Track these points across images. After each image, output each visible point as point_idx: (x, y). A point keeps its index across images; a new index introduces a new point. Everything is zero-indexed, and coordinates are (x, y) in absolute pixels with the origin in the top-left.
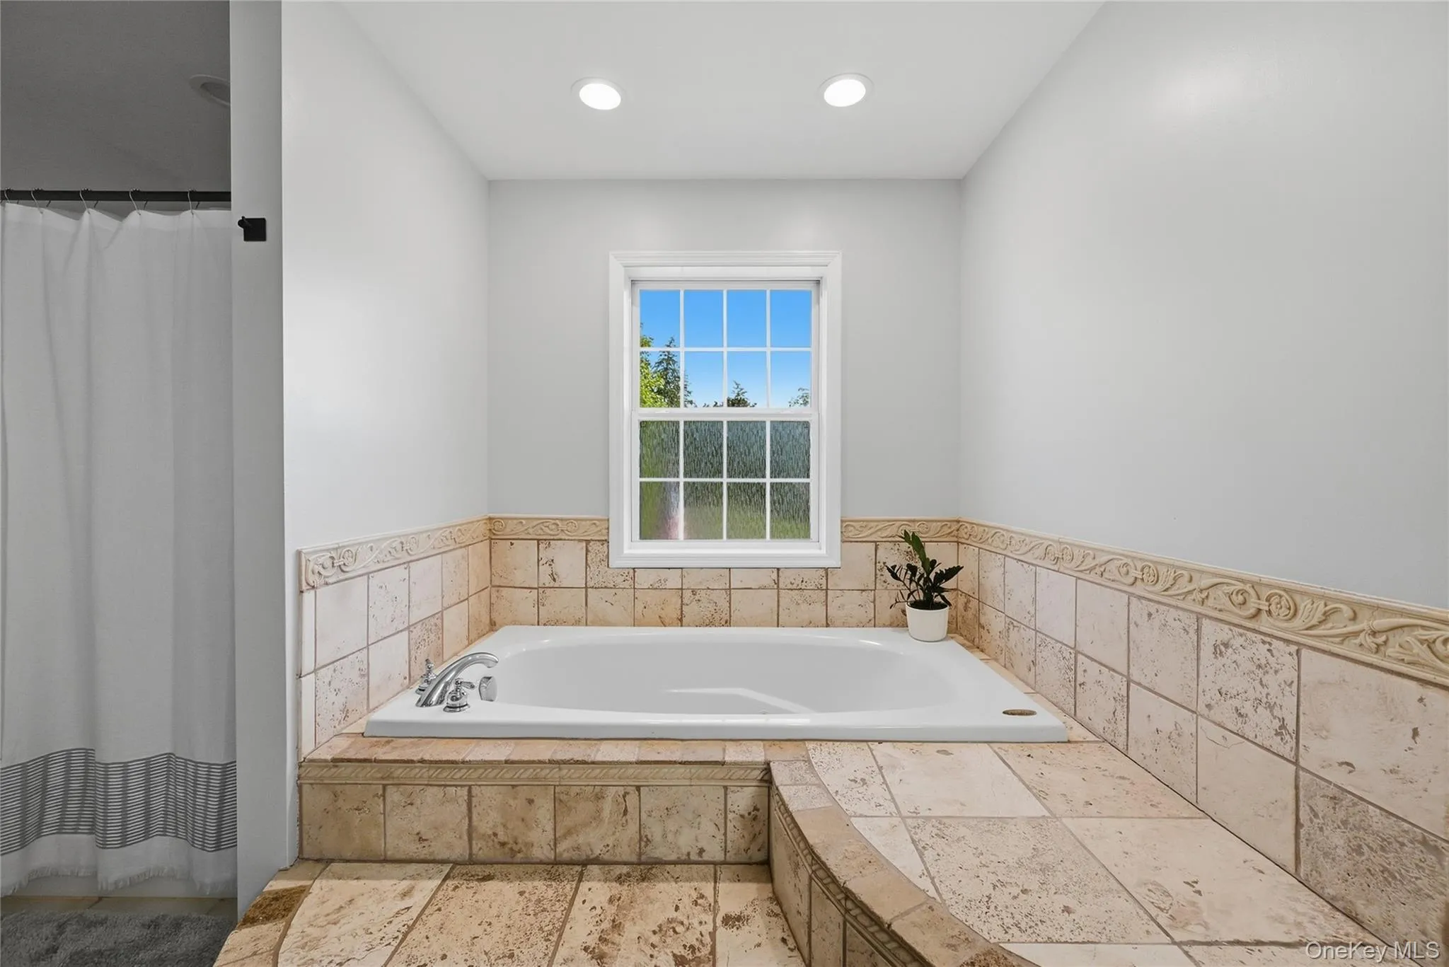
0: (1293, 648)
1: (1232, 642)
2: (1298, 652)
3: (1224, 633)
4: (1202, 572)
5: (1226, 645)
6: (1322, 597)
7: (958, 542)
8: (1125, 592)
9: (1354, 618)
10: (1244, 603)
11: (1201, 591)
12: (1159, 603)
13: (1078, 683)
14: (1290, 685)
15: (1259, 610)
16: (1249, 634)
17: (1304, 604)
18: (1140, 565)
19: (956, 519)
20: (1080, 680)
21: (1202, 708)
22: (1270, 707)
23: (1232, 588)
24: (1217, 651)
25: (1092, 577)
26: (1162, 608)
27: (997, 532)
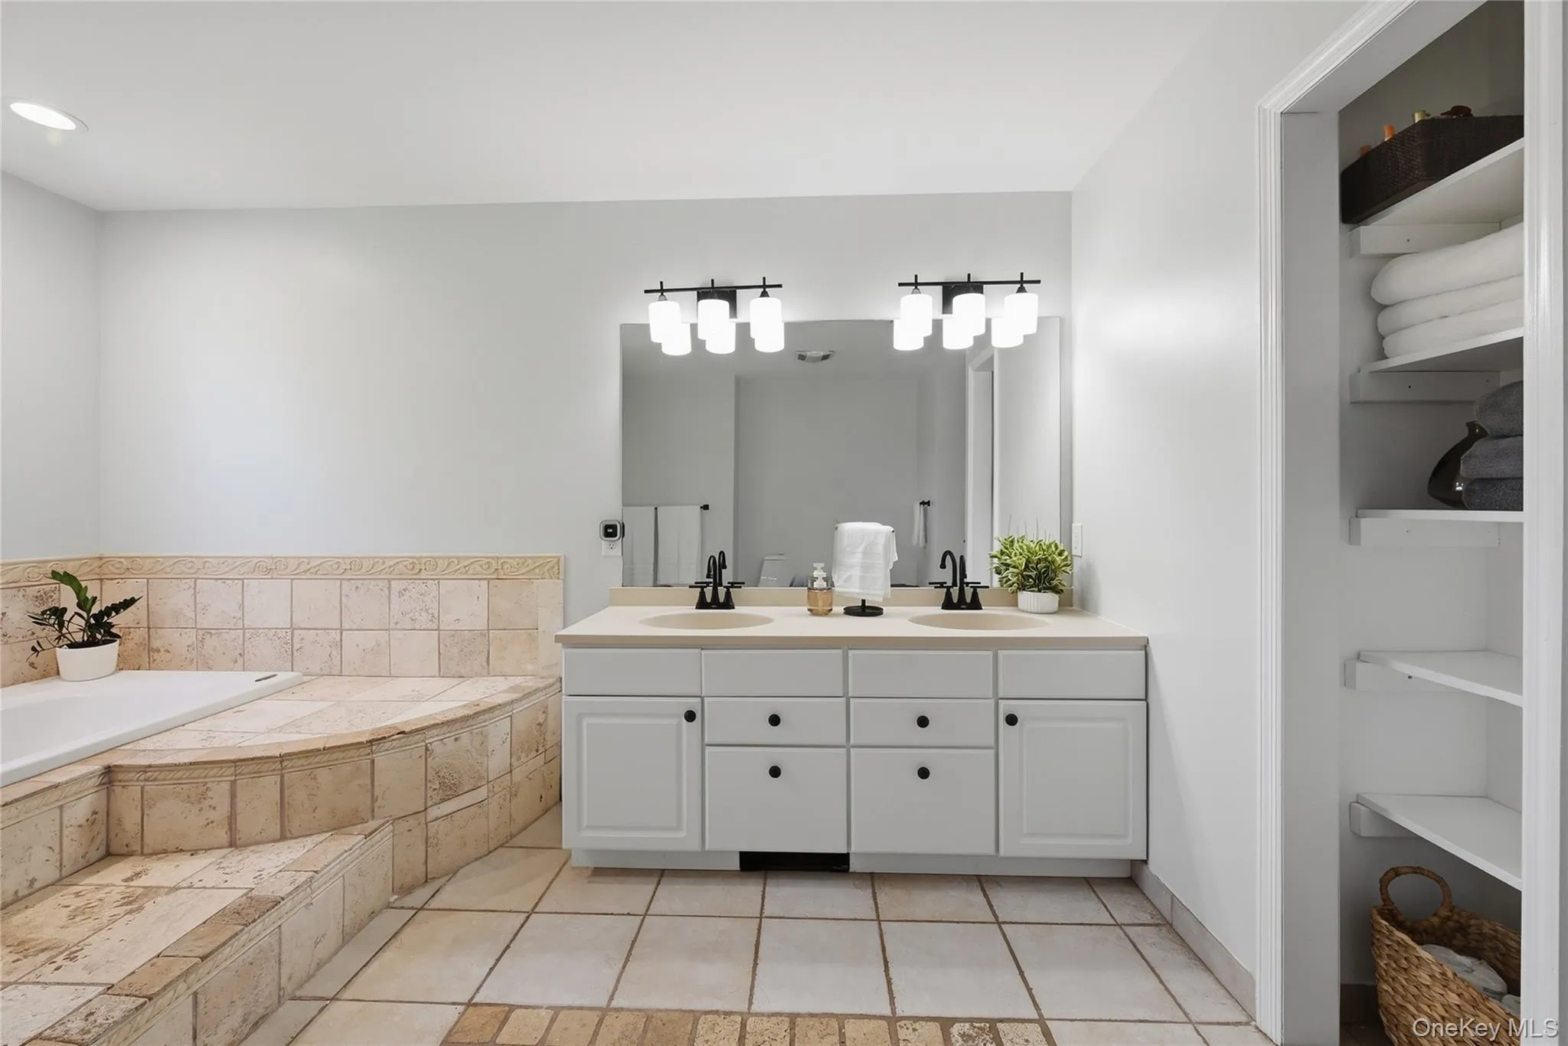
0: (436, 581)
1: (408, 587)
2: (438, 583)
3: (404, 584)
4: (389, 558)
5: (405, 590)
6: (446, 558)
7: (101, 580)
8: (338, 579)
9: (458, 563)
10: (414, 567)
11: (390, 567)
12: (364, 579)
13: (295, 648)
14: (435, 598)
15: (421, 569)
16: (416, 581)
17: (440, 562)
18: (349, 561)
19: (98, 556)
20: (297, 646)
21: (392, 626)
22: (427, 610)
23: (407, 562)
24: (401, 594)
25: (308, 575)
26: (366, 582)
27: (178, 560)
